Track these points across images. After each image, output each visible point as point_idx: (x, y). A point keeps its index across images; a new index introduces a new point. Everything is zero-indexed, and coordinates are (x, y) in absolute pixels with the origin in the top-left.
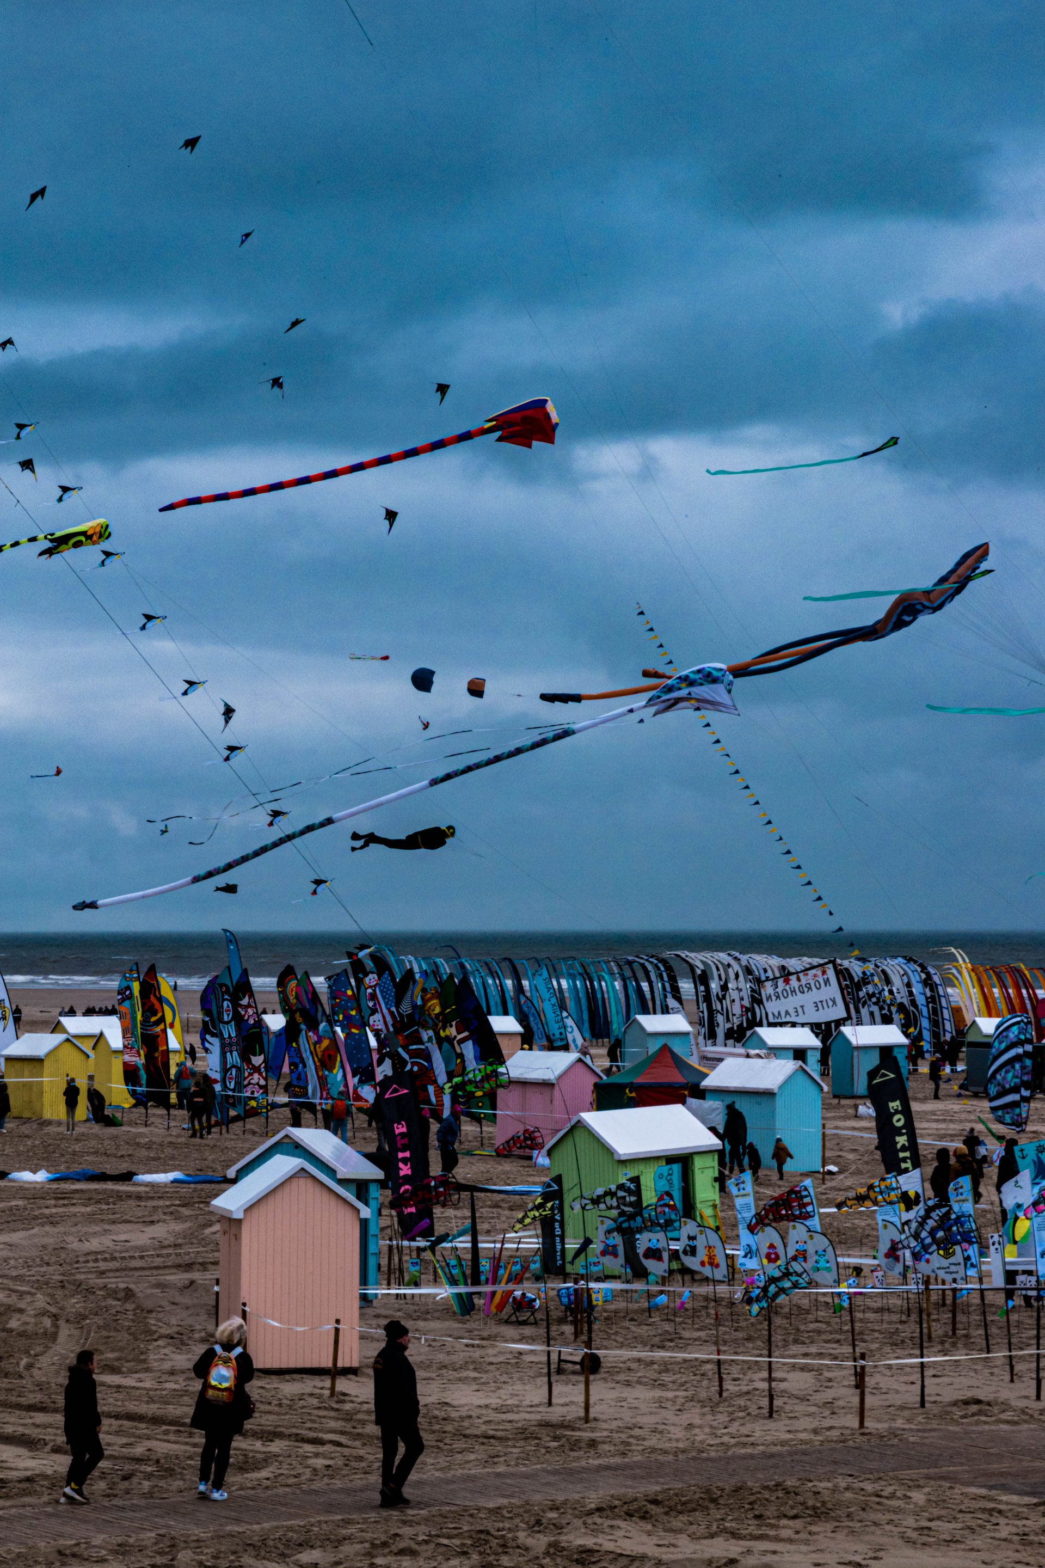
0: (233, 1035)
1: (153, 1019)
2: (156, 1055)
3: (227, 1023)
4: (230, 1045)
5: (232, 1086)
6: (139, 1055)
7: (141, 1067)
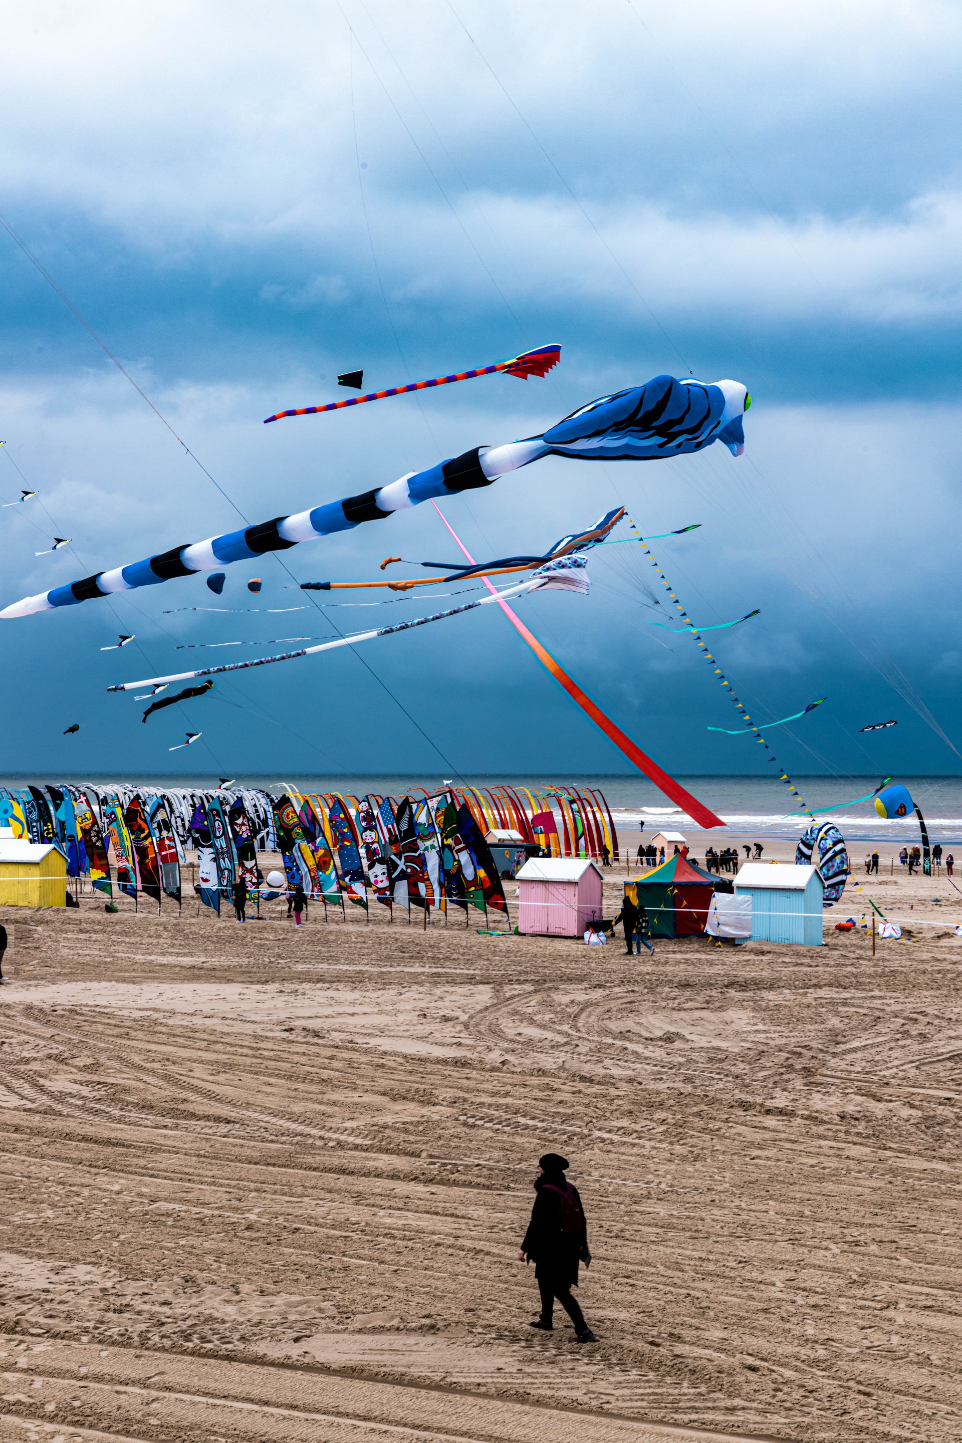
0: (224, 846)
1: (142, 836)
2: (147, 861)
3: (219, 837)
4: (223, 853)
5: (225, 883)
6: (128, 861)
7: (130, 869)
